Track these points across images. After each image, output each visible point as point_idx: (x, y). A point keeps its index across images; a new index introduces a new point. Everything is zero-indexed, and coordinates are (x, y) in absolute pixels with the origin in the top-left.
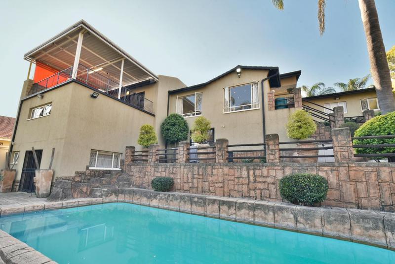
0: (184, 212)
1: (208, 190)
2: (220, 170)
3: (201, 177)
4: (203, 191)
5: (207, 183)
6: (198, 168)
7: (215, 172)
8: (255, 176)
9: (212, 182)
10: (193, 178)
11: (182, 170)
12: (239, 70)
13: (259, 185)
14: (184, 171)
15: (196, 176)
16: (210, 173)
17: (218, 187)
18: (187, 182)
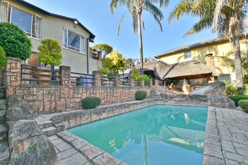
0: (122, 114)
1: (114, 102)
2: (120, 90)
3: (111, 95)
4: (112, 103)
5: (114, 98)
6: (110, 89)
7: (118, 91)
8: (130, 92)
9: (116, 96)
10: (107, 95)
11: (100, 91)
12: (76, 22)
13: (131, 96)
14: (102, 92)
15: (109, 94)
16: (115, 92)
17: (119, 99)
18: (104, 99)
